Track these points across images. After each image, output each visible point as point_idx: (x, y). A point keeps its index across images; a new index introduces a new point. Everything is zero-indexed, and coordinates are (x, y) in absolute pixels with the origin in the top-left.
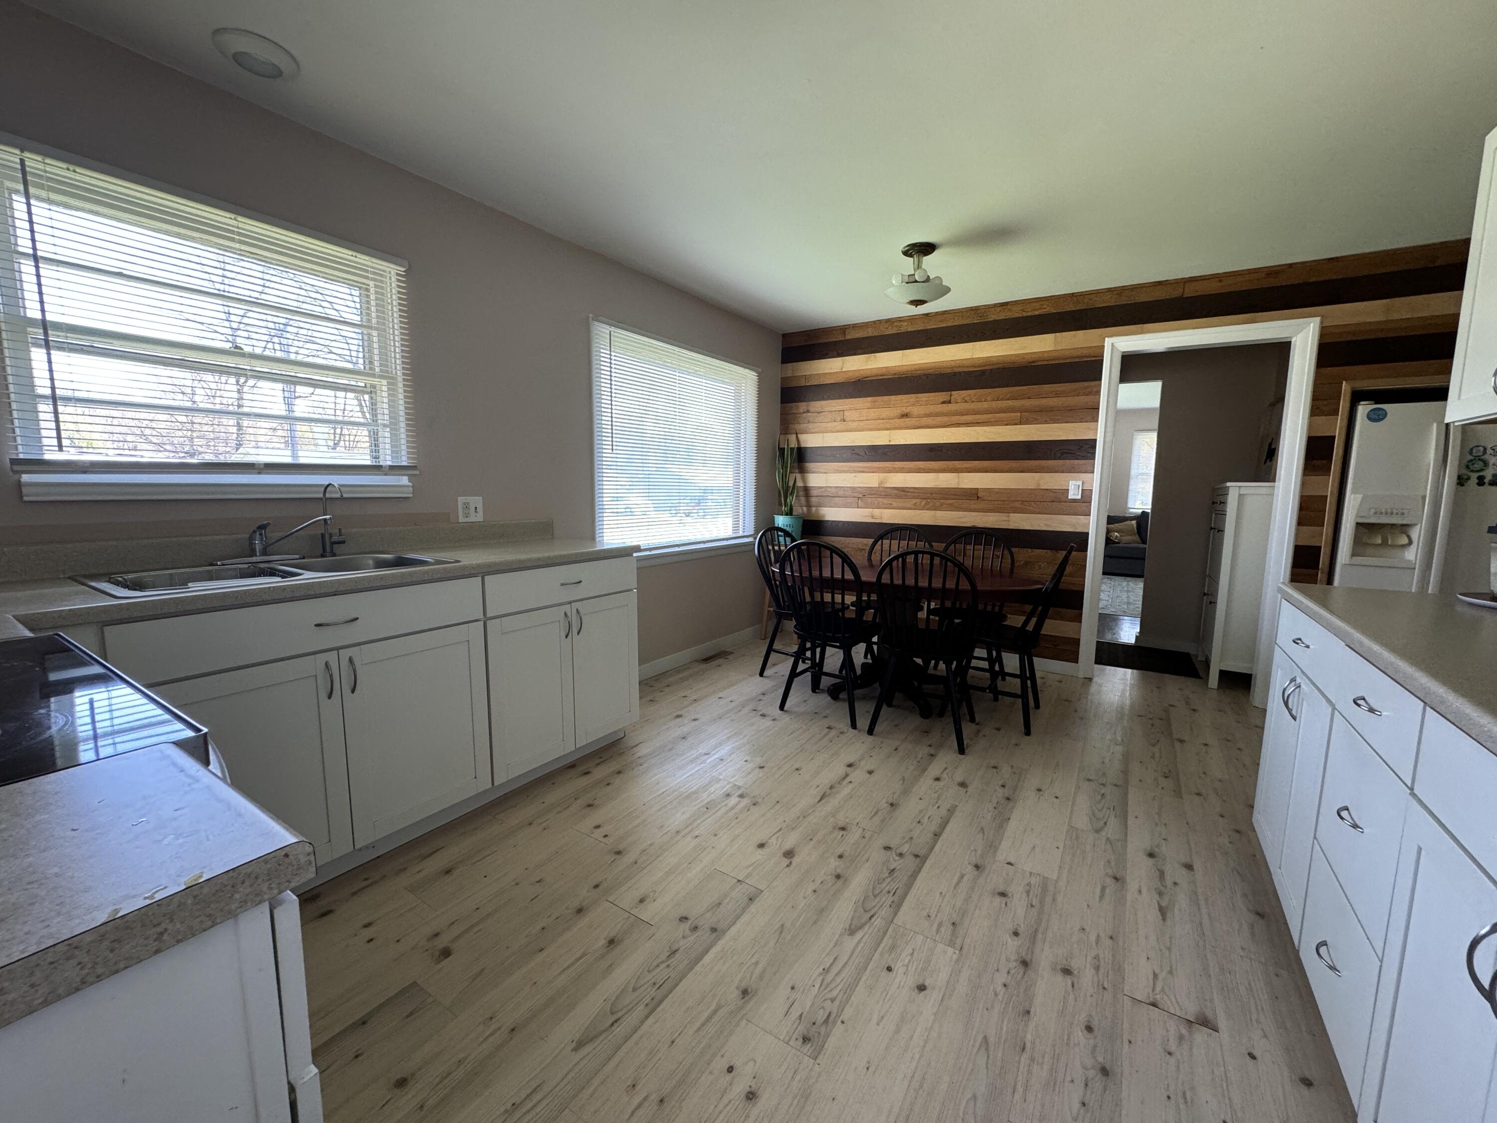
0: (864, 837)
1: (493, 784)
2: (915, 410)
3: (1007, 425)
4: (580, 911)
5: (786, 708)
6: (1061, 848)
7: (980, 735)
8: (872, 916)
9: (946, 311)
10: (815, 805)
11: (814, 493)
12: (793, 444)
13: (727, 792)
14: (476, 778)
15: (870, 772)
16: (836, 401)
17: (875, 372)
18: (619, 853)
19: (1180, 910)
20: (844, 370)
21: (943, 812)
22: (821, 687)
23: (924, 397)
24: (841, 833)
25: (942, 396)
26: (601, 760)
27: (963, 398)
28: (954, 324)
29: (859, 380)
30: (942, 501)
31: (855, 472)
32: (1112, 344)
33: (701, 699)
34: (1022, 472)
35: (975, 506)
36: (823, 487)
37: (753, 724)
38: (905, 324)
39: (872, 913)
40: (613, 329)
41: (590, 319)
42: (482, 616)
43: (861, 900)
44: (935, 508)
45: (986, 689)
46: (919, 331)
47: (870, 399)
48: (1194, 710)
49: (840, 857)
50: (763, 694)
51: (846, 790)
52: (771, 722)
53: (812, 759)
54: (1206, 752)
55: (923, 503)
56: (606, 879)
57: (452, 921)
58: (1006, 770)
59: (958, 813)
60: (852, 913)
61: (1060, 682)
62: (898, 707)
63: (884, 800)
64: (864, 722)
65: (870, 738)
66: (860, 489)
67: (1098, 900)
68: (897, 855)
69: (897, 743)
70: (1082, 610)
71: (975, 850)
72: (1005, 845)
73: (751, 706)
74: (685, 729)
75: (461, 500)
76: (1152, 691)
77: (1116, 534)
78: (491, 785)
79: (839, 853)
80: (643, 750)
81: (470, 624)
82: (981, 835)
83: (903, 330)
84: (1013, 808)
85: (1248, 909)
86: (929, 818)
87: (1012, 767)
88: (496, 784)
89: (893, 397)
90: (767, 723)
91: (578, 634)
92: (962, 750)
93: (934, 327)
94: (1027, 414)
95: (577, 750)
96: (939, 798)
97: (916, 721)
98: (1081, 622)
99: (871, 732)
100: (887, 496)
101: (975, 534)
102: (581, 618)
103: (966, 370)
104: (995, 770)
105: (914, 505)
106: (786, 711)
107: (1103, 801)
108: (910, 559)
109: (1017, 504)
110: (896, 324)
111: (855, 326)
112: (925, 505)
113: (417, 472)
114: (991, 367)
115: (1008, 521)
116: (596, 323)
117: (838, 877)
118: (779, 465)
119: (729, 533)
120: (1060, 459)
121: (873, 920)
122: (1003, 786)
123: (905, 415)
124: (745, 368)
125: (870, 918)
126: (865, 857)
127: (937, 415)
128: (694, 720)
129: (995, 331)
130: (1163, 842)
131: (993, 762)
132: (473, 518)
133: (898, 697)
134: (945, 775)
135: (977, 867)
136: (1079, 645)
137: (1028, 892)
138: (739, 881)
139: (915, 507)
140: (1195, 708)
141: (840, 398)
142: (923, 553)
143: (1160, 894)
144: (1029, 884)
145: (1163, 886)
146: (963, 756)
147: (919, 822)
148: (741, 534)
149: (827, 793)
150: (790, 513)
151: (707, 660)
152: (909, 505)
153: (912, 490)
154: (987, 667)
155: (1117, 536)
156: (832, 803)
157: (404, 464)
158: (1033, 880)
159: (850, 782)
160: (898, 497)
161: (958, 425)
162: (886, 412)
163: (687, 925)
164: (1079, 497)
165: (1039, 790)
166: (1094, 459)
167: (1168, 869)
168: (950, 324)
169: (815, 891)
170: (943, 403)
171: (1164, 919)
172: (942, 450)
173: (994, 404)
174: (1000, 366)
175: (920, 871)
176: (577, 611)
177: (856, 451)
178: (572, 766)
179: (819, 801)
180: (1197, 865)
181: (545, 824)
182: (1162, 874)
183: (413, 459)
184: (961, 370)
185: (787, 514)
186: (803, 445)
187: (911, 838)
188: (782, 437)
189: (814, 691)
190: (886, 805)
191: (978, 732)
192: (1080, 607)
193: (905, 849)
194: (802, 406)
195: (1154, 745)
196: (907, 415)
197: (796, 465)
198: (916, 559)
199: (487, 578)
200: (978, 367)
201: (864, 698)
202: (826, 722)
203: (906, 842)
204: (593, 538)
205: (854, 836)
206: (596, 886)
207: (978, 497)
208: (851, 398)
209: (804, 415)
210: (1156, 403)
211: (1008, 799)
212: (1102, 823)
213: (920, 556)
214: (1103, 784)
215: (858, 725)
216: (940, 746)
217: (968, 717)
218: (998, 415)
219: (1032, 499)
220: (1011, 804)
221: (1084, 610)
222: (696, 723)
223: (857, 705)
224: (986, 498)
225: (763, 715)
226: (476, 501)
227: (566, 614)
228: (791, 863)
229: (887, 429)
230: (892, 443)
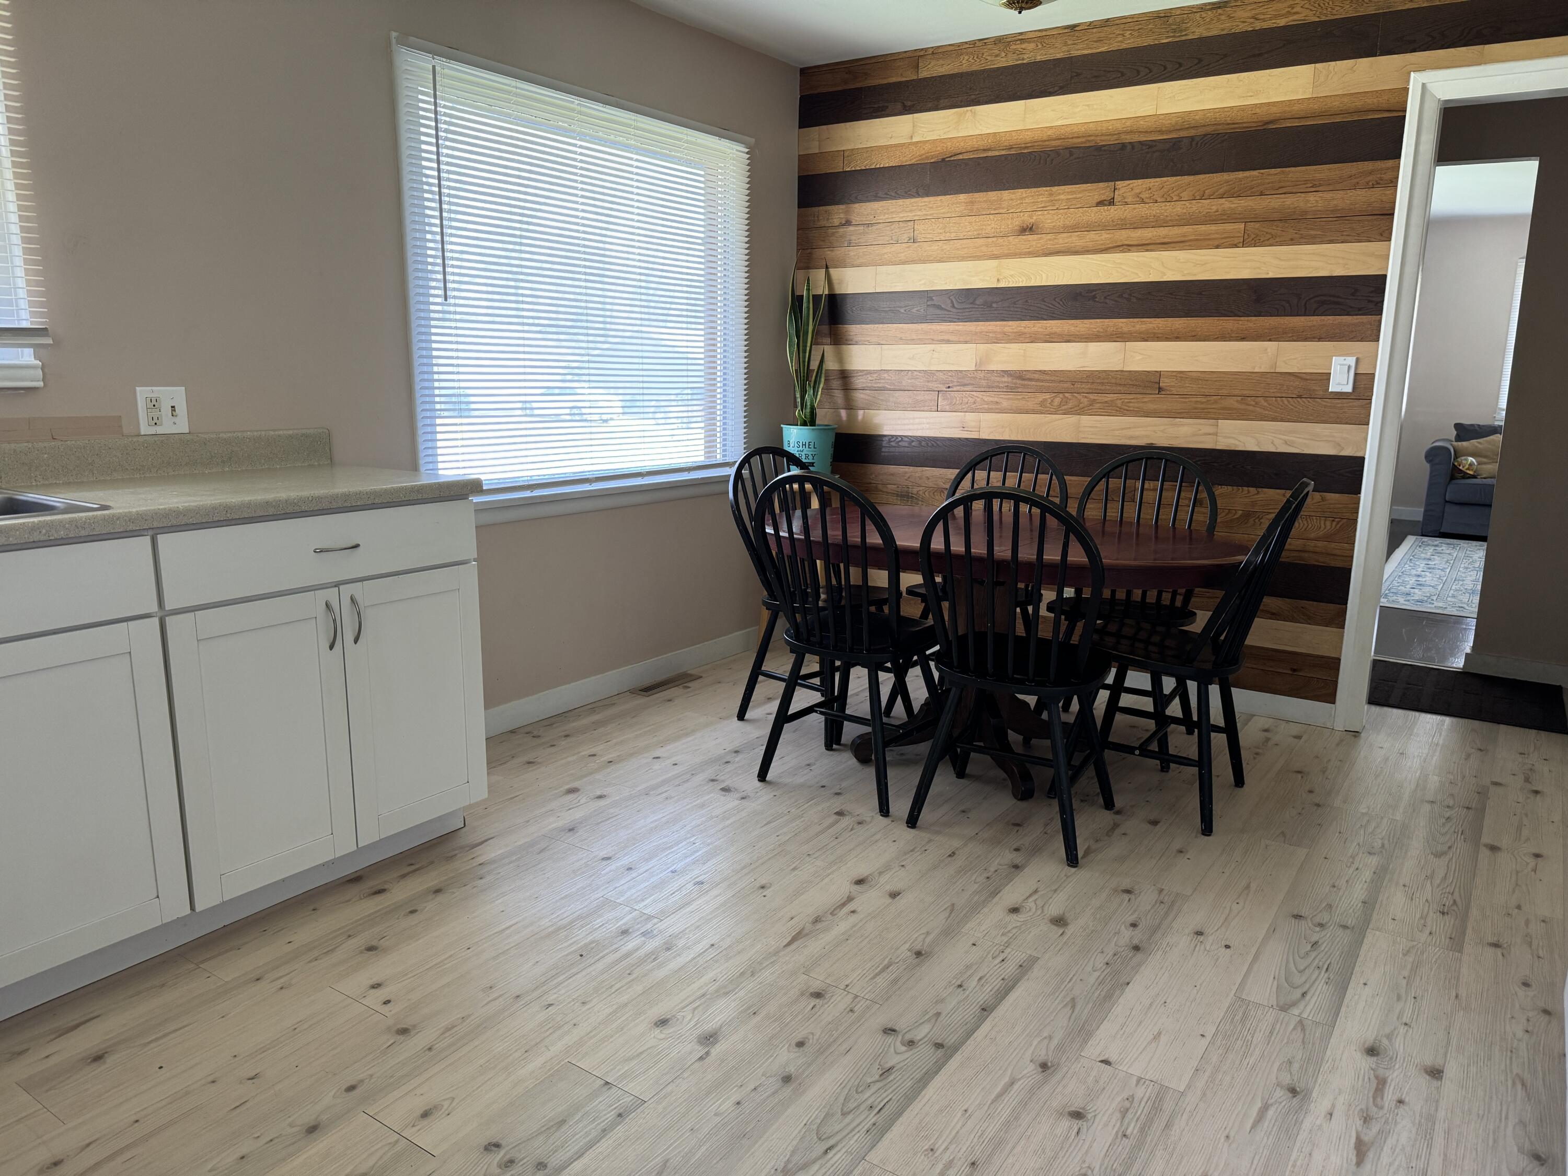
0: (851, 1010)
1: (192, 908)
2: (1048, 219)
3: (1217, 247)
4: (312, 1129)
5: (769, 776)
6: (1209, 1038)
7: (1118, 831)
8: (830, 1148)
9: (1108, 20)
10: (776, 953)
11: (859, 382)
12: (821, 289)
13: (624, 928)
14: (158, 897)
15: (894, 895)
16: (900, 202)
17: (975, 144)
18: (404, 1031)
19: (1393, 1149)
20: (914, 140)
21: (1010, 968)
22: (843, 741)
23: (1063, 193)
24: (813, 1002)
25: (1099, 190)
26: (413, 868)
27: (1138, 195)
28: (1124, 46)
29: (943, 160)
30: (1092, 396)
31: (933, 341)
32: (1424, 85)
33: (621, 759)
34: (1243, 339)
35: (1151, 406)
36: (875, 372)
37: (702, 806)
38: (1031, 46)
39: (831, 1142)
40: (439, 62)
41: (394, 41)
42: (154, 608)
43: (819, 1121)
44: (1079, 411)
45: (1136, 748)
46: (1057, 62)
47: (962, 197)
48: (1537, 792)
49: (800, 1044)
50: (736, 752)
51: (841, 926)
52: (737, 802)
53: (794, 869)
54: (1535, 870)
55: (1057, 401)
56: (371, 1076)
57: (87, 1141)
58: (1146, 898)
59: (1036, 972)
60: (795, 1143)
61: (1299, 737)
62: (976, 778)
63: (907, 946)
64: (901, 805)
65: (910, 834)
66: (941, 375)
67: (1248, 1126)
68: (903, 1044)
69: (956, 843)
70: (1346, 604)
71: (1050, 1038)
72: (1106, 1030)
73: (709, 773)
74: (578, 814)
75: (143, 393)
76: (1468, 756)
77: (1470, 459)
78: (188, 911)
79: (799, 1037)
80: (490, 852)
81: (131, 623)
82: (1068, 1010)
83: (1027, 59)
84: (1140, 965)
85: (1521, 1150)
86: (980, 979)
87: (1161, 891)
88: (199, 908)
89: (1006, 194)
90: (731, 802)
91: (356, 641)
92: (1072, 859)
93: (1086, 52)
94: (1257, 225)
95: (360, 851)
96: (1007, 945)
97: (1005, 803)
98: (1343, 627)
99: (912, 821)
100: (989, 388)
101: (1147, 459)
102: (359, 614)
103: (1143, 138)
104: (1126, 897)
105: (1042, 403)
106: (770, 783)
107: (1313, 954)
108: (978, 506)
109: (1232, 402)
110: (1014, 47)
111: (937, 52)
112: (1060, 406)
113: (49, 341)
114: (1192, 133)
115: (1216, 434)
116: (403, 50)
117: (787, 1079)
118: (790, 328)
119: (699, 458)
120: (1314, 314)
121: (831, 1154)
122: (1134, 925)
123: (1027, 229)
124: (721, 136)
125: (826, 1152)
126: (845, 1046)
127: (1089, 228)
128: (600, 797)
129: (1200, 60)
130: (1402, 1030)
131: (1126, 883)
132: (168, 427)
133: (978, 762)
134: (1030, 903)
135: (1044, 1066)
136: (1337, 669)
137: (1124, 1112)
138: (607, 1083)
139: (1042, 409)
140: (1539, 788)
141: (908, 195)
142: (1003, 496)
143: (1367, 1119)
144: (1131, 1099)
145: (1376, 1106)
146: (1073, 870)
147: (960, 986)
148: (719, 458)
149: (806, 931)
150: (810, 421)
151: (648, 689)
152: (1030, 405)
153: (1036, 376)
154: (1151, 709)
155: (1471, 464)
156: (813, 947)
157: (25, 324)
158: (1140, 1092)
159: (853, 912)
160: (1011, 389)
161: (1126, 247)
162: (991, 224)
163: (498, 1157)
164: (1349, 388)
165: (1199, 933)
166: (1380, 312)
167: (1395, 1077)
168: (1115, 46)
169: (738, 1103)
170: (1100, 203)
171: (1359, 1162)
172: (1094, 297)
173: (1196, 207)
174: (1209, 129)
175: (937, 1073)
176: (353, 600)
177: (936, 301)
178: (356, 879)
179: (789, 944)
180: (1452, 1071)
181: (282, 980)
182: (1381, 1084)
183: (41, 315)
184: (1136, 138)
185: (804, 424)
186: (838, 291)
187: (938, 1014)
188: (801, 274)
189: (829, 746)
190: (909, 954)
191: (1116, 826)
192: (1342, 597)
193: (920, 1033)
194: (837, 213)
195: (1438, 855)
196: (1031, 229)
197: (825, 328)
198: (989, 509)
199: (161, 538)
200: (1170, 132)
201: (906, 762)
202: (837, 804)
203: (929, 1020)
204: (414, 467)
205: (837, 1005)
206: (351, 1088)
207: (1160, 389)
208: (927, 195)
209: (841, 230)
210: (1526, 204)
211: (1136, 948)
212: (1297, 994)
213: (996, 503)
214: (1321, 925)
215: (892, 809)
216: (1035, 850)
217: (1101, 801)
218: (1203, 228)
219: (1259, 394)
220: (1139, 956)
221: (1349, 605)
222: (602, 803)
223: (891, 773)
224: (1174, 391)
225: (726, 790)
226: (175, 395)
227: (328, 605)
228: (707, 1053)
229: (996, 257)
230: (1002, 285)
